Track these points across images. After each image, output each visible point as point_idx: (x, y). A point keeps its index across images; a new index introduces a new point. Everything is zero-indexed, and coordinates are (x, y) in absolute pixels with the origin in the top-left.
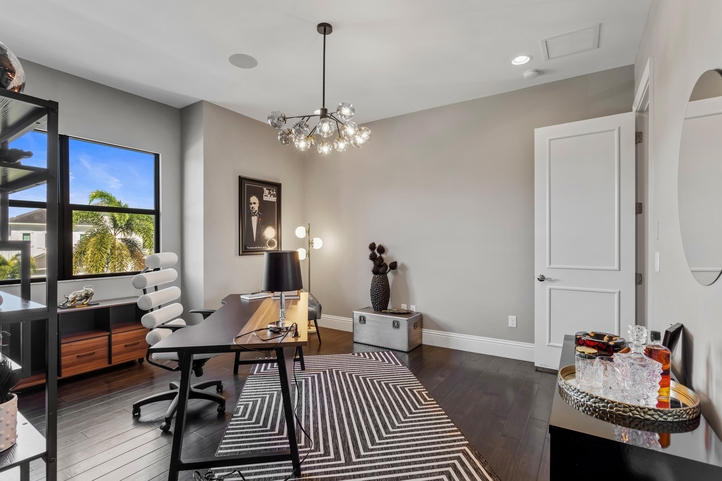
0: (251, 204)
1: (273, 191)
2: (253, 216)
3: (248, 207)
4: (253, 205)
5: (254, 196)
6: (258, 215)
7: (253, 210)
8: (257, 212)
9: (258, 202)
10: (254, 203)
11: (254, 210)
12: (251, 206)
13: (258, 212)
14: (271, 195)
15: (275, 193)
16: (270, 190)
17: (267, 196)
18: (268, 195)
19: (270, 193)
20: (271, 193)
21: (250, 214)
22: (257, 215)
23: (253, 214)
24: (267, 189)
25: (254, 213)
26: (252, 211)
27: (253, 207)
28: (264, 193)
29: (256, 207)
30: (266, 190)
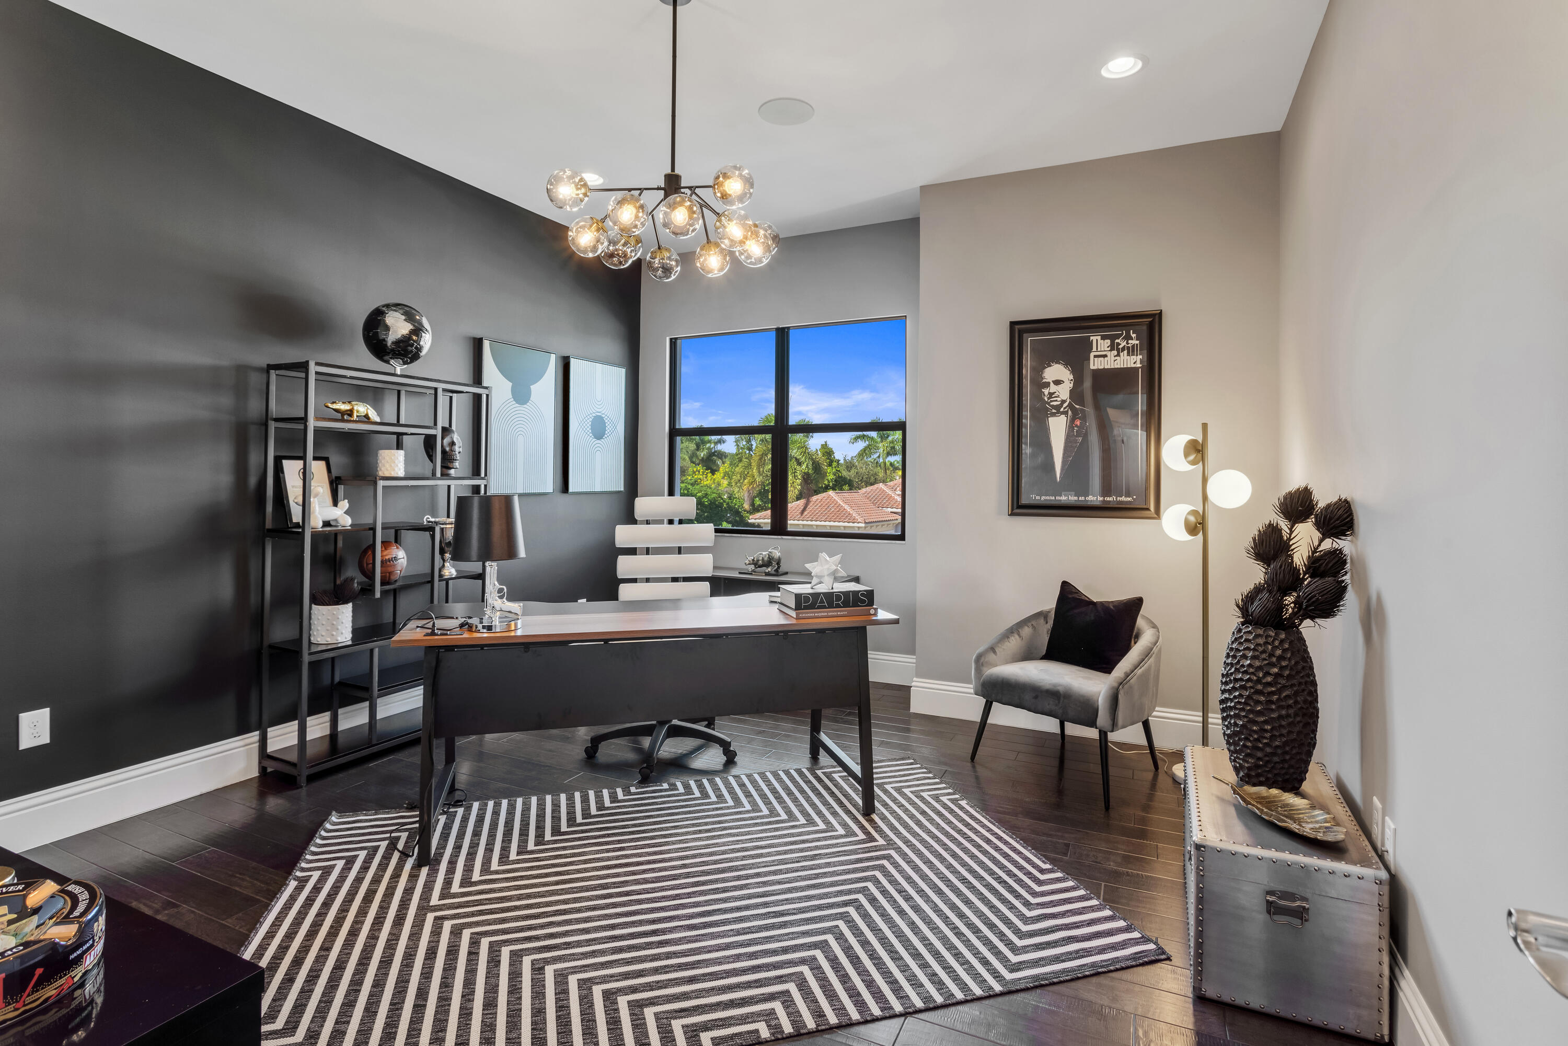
0: (1047, 385)
1: (1128, 338)
2: (1051, 416)
3: (1038, 396)
4: (1053, 388)
5: (1056, 363)
6: (1070, 412)
7: (1052, 401)
8: (1065, 405)
9: (1071, 377)
10: (1058, 382)
11: (1056, 401)
12: (1046, 391)
13: (1070, 405)
14: (1118, 350)
15: (1138, 342)
16: (1113, 338)
17: (1105, 356)
18: (1108, 354)
19: (1112, 347)
20: (1118, 344)
21: (1043, 412)
22: (1065, 413)
23: (1054, 411)
24: (1103, 338)
25: (1058, 408)
26: (1049, 403)
27: (1051, 394)
28: (1094, 349)
29: (1063, 393)
30: (1100, 341)
